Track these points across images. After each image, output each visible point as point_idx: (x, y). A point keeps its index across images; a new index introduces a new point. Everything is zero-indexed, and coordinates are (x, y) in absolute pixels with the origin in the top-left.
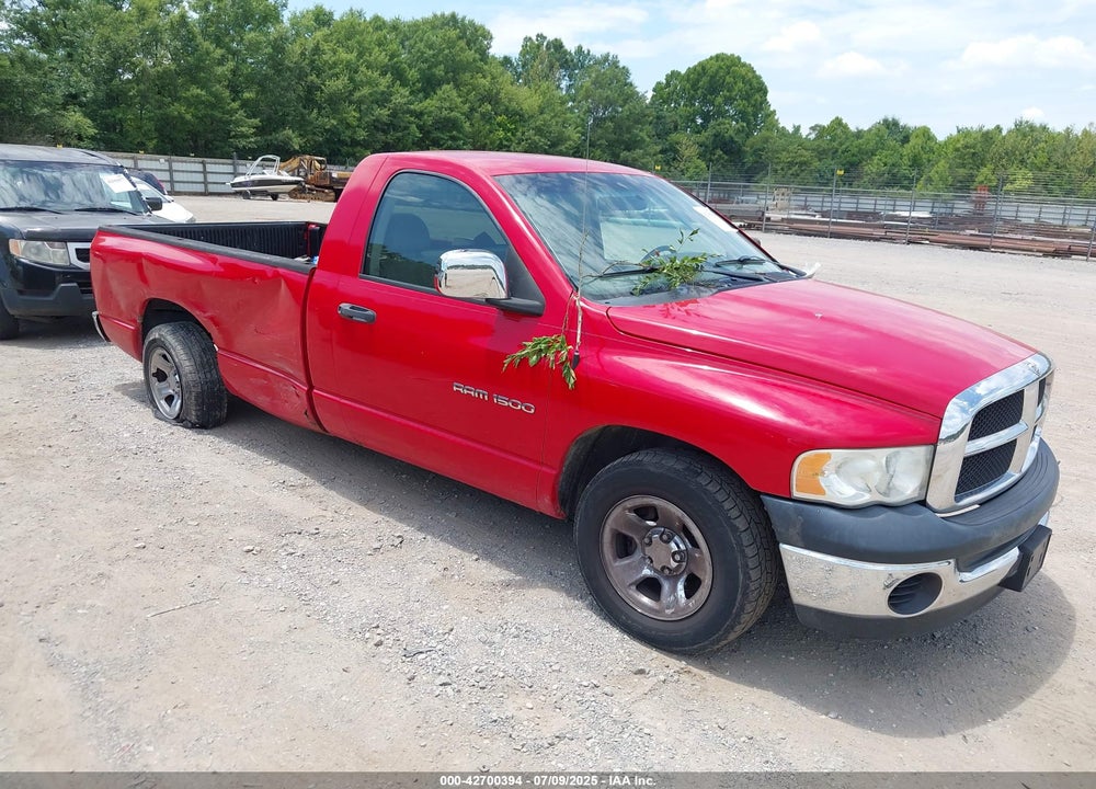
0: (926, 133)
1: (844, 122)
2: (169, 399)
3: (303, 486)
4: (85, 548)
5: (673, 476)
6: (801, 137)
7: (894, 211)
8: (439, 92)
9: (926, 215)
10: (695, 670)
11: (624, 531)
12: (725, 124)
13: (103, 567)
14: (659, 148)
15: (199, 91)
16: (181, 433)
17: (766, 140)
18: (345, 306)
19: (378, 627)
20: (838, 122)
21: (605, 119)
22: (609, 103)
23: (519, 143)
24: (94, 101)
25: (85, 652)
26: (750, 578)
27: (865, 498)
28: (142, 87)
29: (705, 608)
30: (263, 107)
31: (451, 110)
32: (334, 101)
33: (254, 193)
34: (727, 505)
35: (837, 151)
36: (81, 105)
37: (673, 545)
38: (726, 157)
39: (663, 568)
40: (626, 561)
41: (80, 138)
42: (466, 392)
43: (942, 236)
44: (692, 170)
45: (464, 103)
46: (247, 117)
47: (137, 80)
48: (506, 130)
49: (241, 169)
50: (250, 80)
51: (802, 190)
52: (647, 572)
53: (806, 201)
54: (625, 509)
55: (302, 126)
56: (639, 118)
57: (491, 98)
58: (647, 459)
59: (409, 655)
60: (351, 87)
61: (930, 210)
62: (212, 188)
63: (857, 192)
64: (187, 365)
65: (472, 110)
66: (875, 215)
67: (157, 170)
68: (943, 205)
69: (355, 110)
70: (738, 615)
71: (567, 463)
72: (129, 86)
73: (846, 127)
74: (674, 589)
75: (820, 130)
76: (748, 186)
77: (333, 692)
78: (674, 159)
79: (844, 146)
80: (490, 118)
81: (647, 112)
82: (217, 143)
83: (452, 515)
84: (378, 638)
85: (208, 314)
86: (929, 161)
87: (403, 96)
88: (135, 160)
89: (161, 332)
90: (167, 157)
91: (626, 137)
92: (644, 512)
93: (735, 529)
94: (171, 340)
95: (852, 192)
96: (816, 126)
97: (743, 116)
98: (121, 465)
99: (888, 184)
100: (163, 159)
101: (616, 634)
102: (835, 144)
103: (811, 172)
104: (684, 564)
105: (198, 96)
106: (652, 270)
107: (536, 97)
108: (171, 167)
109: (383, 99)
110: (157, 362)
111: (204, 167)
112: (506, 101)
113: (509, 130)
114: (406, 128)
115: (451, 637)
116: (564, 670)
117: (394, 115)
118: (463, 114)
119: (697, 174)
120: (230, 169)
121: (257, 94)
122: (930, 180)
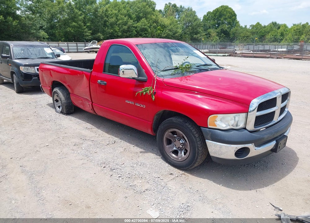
0: (285, 26)
1: (260, 23)
2: (59, 107)
3: (91, 129)
4: (34, 144)
5: (180, 123)
6: (247, 29)
7: (275, 49)
8: (141, 21)
9: (285, 50)
10: (186, 174)
11: (169, 138)
12: (224, 26)
13: (38, 149)
14: (205, 34)
15: (75, 24)
16: (62, 115)
17: (237, 30)
18: (99, 81)
19: (105, 163)
20: (258, 23)
21: (189, 26)
22: (190, 21)
23: (164, 34)
24: (46, 28)
25: (31, 169)
26: (199, 150)
27: (228, 128)
28: (60, 24)
29: (188, 158)
30: (92, 27)
31: (145, 25)
32: (112, 25)
33: (90, 51)
34: (193, 131)
35: (258, 32)
36: (44, 30)
37: (181, 141)
38: (225, 36)
39: (179, 147)
40: (170, 146)
41: (44, 38)
42: (129, 102)
43: (288, 56)
44: (215, 40)
45: (148, 23)
46: (88, 30)
47: (58, 22)
48: (160, 30)
49: (87, 45)
50: (89, 20)
51: (247, 44)
52: (175, 148)
53: (248, 47)
54: (168, 132)
55: (103, 32)
56: (199, 25)
57: (156, 22)
58: (174, 119)
59: (112, 170)
60: (117, 20)
61: (286, 48)
62: (79, 50)
63: (264, 44)
64: (63, 98)
65: (151, 25)
66: (269, 50)
67: (63, 46)
68: (290, 47)
69: (118, 27)
70: (196, 160)
71: (154, 121)
72: (56, 23)
73: (261, 25)
74: (181, 153)
75: (253, 26)
76: (231, 44)
77: (91, 179)
78: (209, 37)
79: (260, 31)
80: (156, 27)
81: (201, 23)
82: (80, 38)
83: (129, 136)
84: (104, 166)
85: (68, 84)
86: (286, 34)
87: (131, 22)
88: (58, 44)
89: (56, 89)
90: (67, 42)
91: (195, 31)
92: (174, 133)
93: (195, 137)
94: (59, 91)
95: (263, 44)
96: (252, 25)
97: (229, 23)
98: (46, 124)
99: (274, 41)
100: (66, 43)
101: (167, 164)
102: (257, 30)
103: (250, 39)
104: (184, 146)
105: (75, 25)
106: (177, 68)
107: (169, 21)
108: (68, 45)
109: (125, 24)
110: (56, 97)
111: (77, 45)
112: (160, 22)
113: (161, 31)
114: (132, 31)
115: (123, 165)
116: (151, 173)
117: (129, 28)
118: (148, 27)
119: (216, 41)
120: (84, 45)
121: (91, 23)
122: (286, 40)
